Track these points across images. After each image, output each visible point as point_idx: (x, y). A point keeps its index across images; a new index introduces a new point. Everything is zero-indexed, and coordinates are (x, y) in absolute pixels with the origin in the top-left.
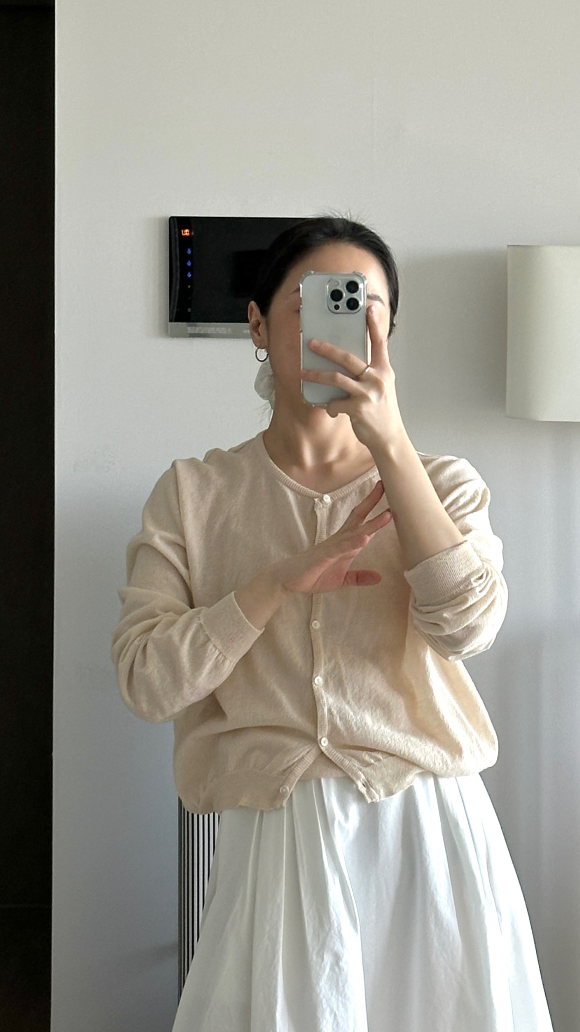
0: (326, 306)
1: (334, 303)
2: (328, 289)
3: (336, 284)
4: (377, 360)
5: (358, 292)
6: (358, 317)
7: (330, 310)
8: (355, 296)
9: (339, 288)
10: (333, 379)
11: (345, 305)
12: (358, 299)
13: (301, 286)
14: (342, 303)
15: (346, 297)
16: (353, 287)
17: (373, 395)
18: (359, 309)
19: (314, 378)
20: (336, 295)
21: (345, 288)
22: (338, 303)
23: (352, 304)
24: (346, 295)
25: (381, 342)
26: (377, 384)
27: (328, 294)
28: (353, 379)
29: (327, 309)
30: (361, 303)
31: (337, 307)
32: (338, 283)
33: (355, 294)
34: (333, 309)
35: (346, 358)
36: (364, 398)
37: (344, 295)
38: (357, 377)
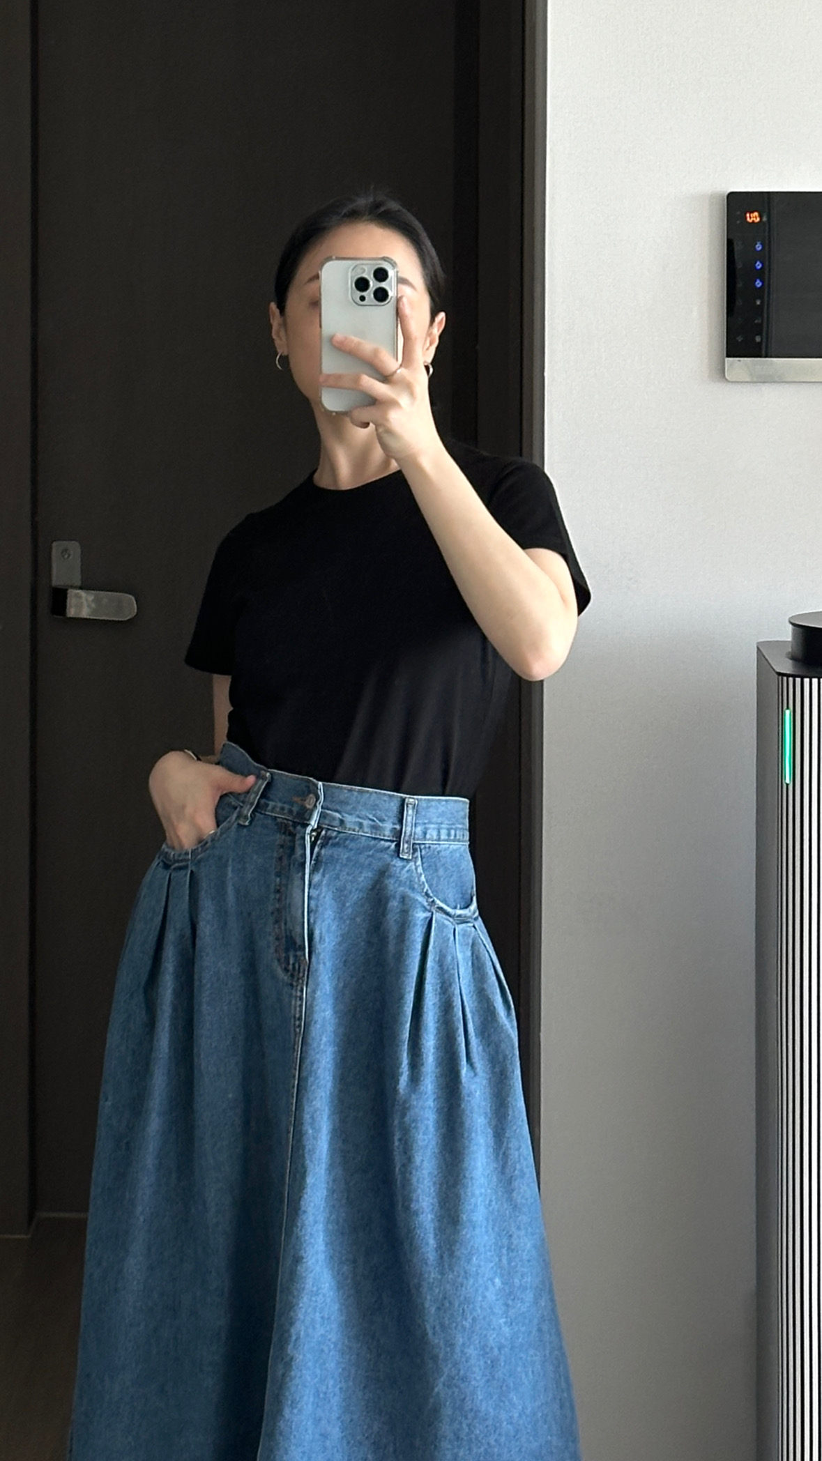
0: (349, 297)
3: (361, 271)
5: (388, 280)
6: (387, 308)
7: (354, 301)
8: (383, 285)
9: (365, 275)
10: (357, 380)
11: (372, 296)
12: (388, 288)
13: (322, 273)
14: (369, 294)
15: (373, 286)
16: (381, 275)
17: (404, 400)
19: (335, 383)
20: (362, 284)
21: (372, 276)
22: (364, 294)
23: (380, 295)
24: (373, 284)
25: (416, 339)
26: (408, 387)
27: (351, 284)
28: (382, 382)
29: (351, 301)
31: (363, 298)
32: (364, 271)
33: (384, 283)
34: (357, 299)
35: (374, 355)
36: (393, 403)
37: (371, 284)
38: (386, 378)
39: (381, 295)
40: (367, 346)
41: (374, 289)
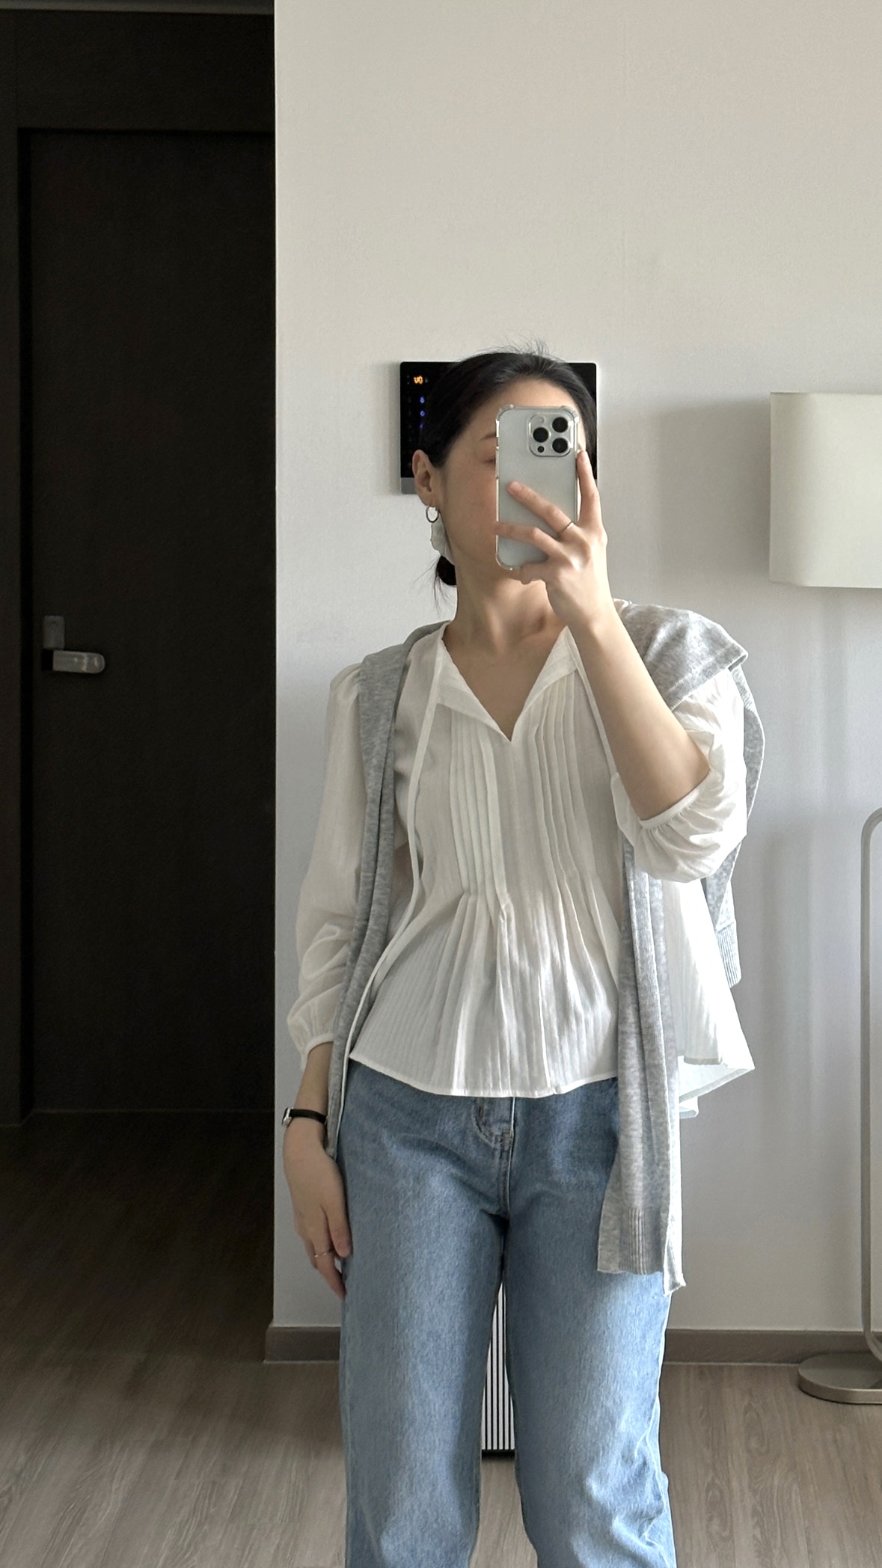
0: (528, 448)
1: (538, 444)
2: (530, 427)
3: (541, 420)
4: (585, 519)
5: (567, 431)
6: (564, 462)
7: (532, 452)
8: (563, 435)
9: (544, 426)
10: (530, 535)
11: (551, 446)
12: (566, 439)
13: (498, 422)
14: (547, 445)
15: (552, 437)
16: (560, 424)
17: (575, 561)
18: (568, 451)
19: (508, 533)
20: (540, 435)
21: (550, 426)
22: (543, 444)
23: (559, 446)
24: (552, 435)
25: (593, 496)
26: (582, 549)
27: (530, 434)
28: (555, 539)
29: (529, 452)
30: (570, 445)
32: (543, 421)
33: (563, 433)
34: (536, 451)
35: (549, 511)
36: (565, 563)
37: (550, 434)
38: (560, 535)
39: (561, 446)
40: (543, 502)
41: (553, 440)
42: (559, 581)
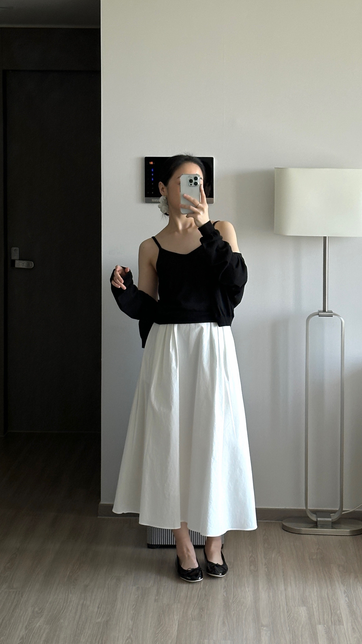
1: (190, 183)
2: (188, 179)
4: (202, 202)
10: (189, 207)
13: (180, 177)
15: (194, 182)
19: (184, 207)
21: (194, 178)
22: (192, 183)
25: (204, 197)
26: (202, 209)
28: (195, 207)
31: (191, 185)
34: (190, 185)
35: (194, 201)
36: (199, 213)
38: (197, 207)
39: (196, 184)
40: (192, 199)
42: (197, 218)
